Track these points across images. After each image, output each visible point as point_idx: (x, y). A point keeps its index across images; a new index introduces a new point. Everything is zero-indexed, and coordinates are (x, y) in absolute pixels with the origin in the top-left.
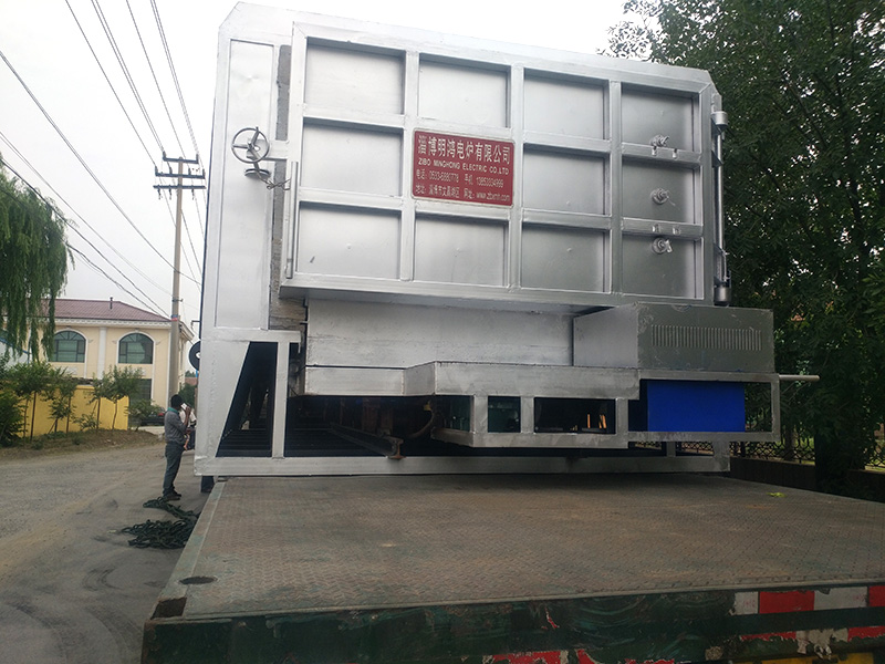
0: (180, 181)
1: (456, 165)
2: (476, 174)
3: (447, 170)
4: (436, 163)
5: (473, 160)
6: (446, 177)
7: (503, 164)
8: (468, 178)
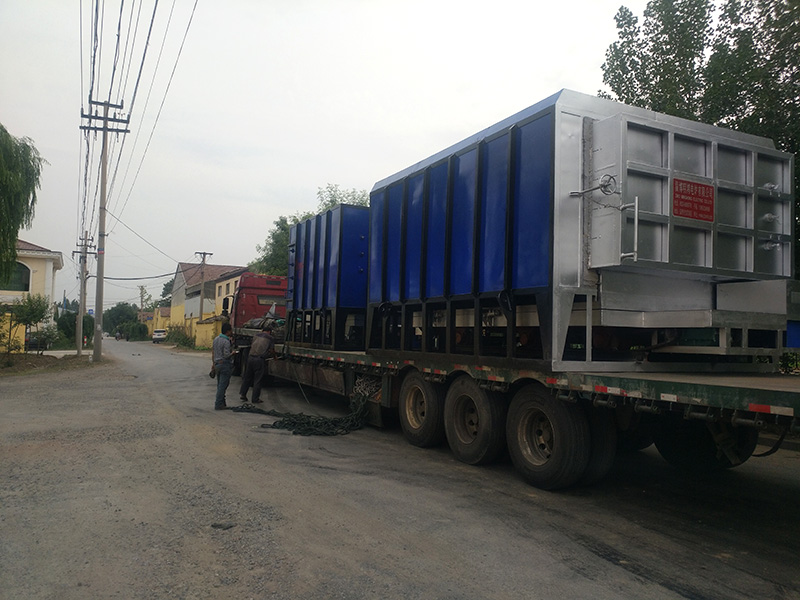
0: (105, 123)
1: (690, 198)
2: (699, 204)
3: (687, 201)
4: (683, 197)
5: (697, 196)
6: (687, 205)
7: (709, 199)
8: (696, 206)
